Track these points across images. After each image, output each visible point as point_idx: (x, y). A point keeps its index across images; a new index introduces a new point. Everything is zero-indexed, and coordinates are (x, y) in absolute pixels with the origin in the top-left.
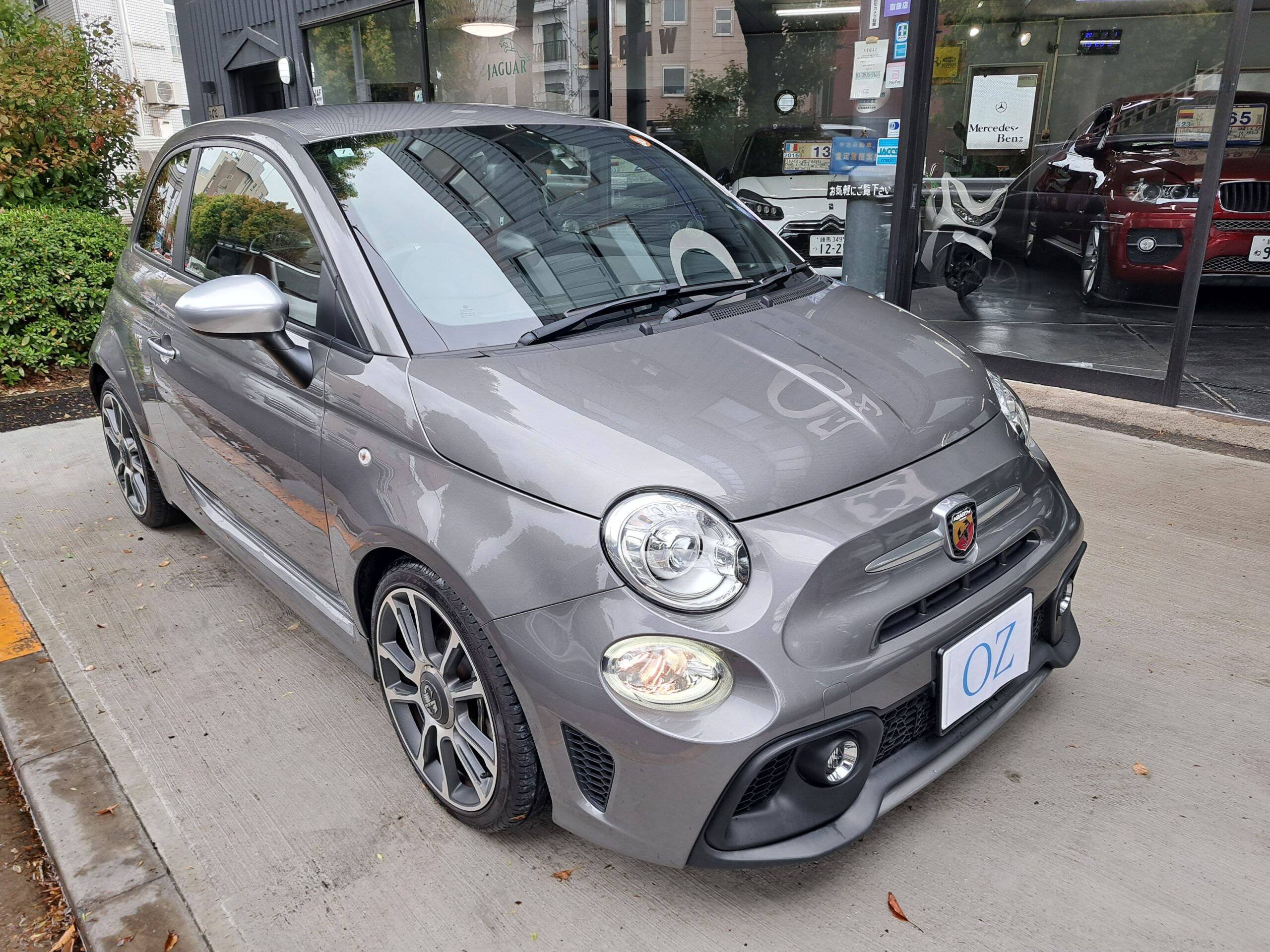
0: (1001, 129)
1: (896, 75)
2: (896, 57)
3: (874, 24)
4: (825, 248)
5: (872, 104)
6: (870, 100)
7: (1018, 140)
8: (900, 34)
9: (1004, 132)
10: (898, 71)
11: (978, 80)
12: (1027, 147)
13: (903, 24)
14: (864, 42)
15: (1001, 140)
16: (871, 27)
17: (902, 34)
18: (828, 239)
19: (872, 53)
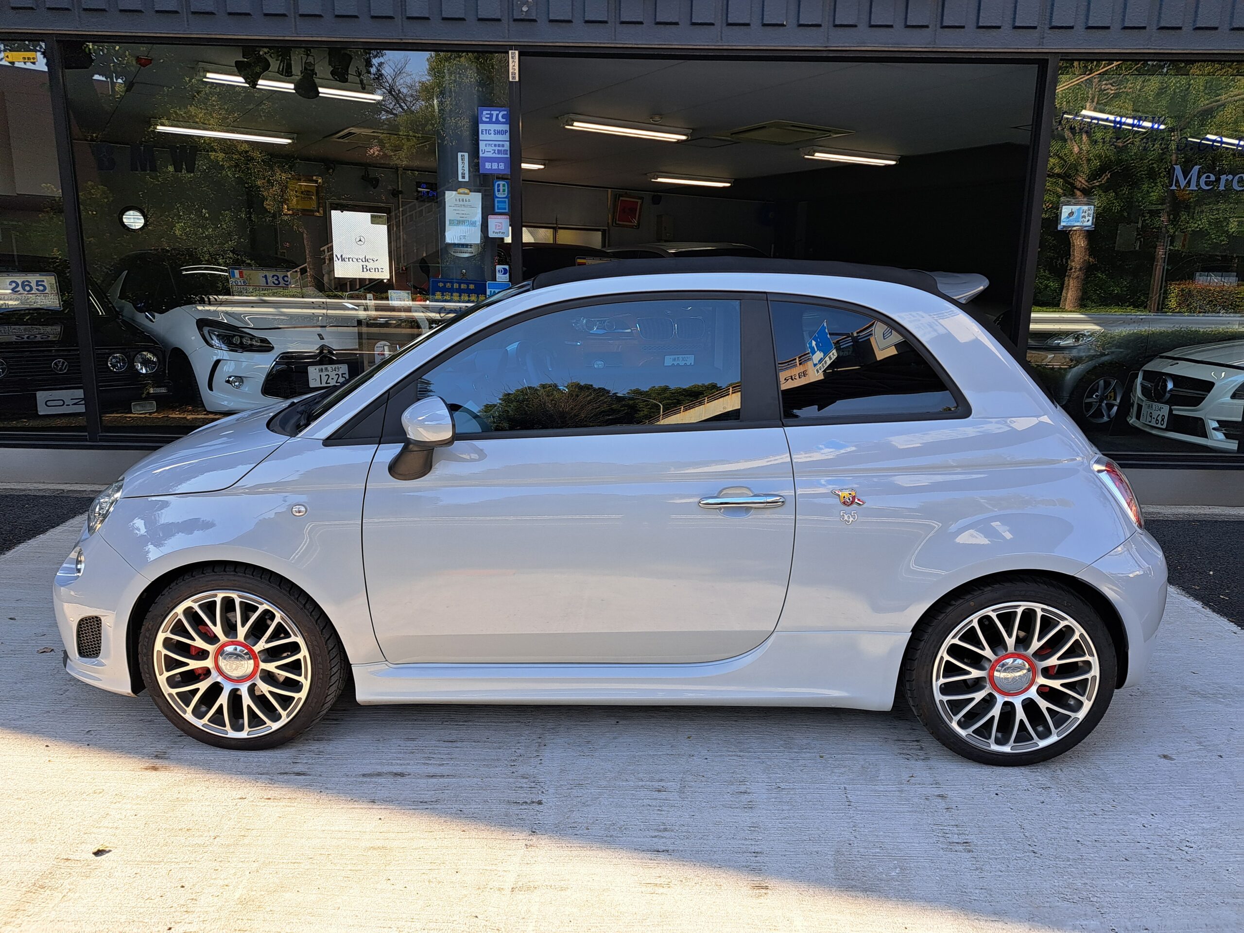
0: (364, 260)
1: (499, 226)
2: (497, 211)
3: (463, 177)
4: (324, 379)
5: (469, 250)
6: (466, 245)
7: (380, 270)
8: (499, 191)
9: (367, 263)
10: (501, 223)
11: (335, 214)
12: (388, 277)
13: (501, 183)
14: (454, 193)
15: (365, 270)
16: (460, 179)
17: (501, 190)
18: (326, 369)
19: (465, 203)
